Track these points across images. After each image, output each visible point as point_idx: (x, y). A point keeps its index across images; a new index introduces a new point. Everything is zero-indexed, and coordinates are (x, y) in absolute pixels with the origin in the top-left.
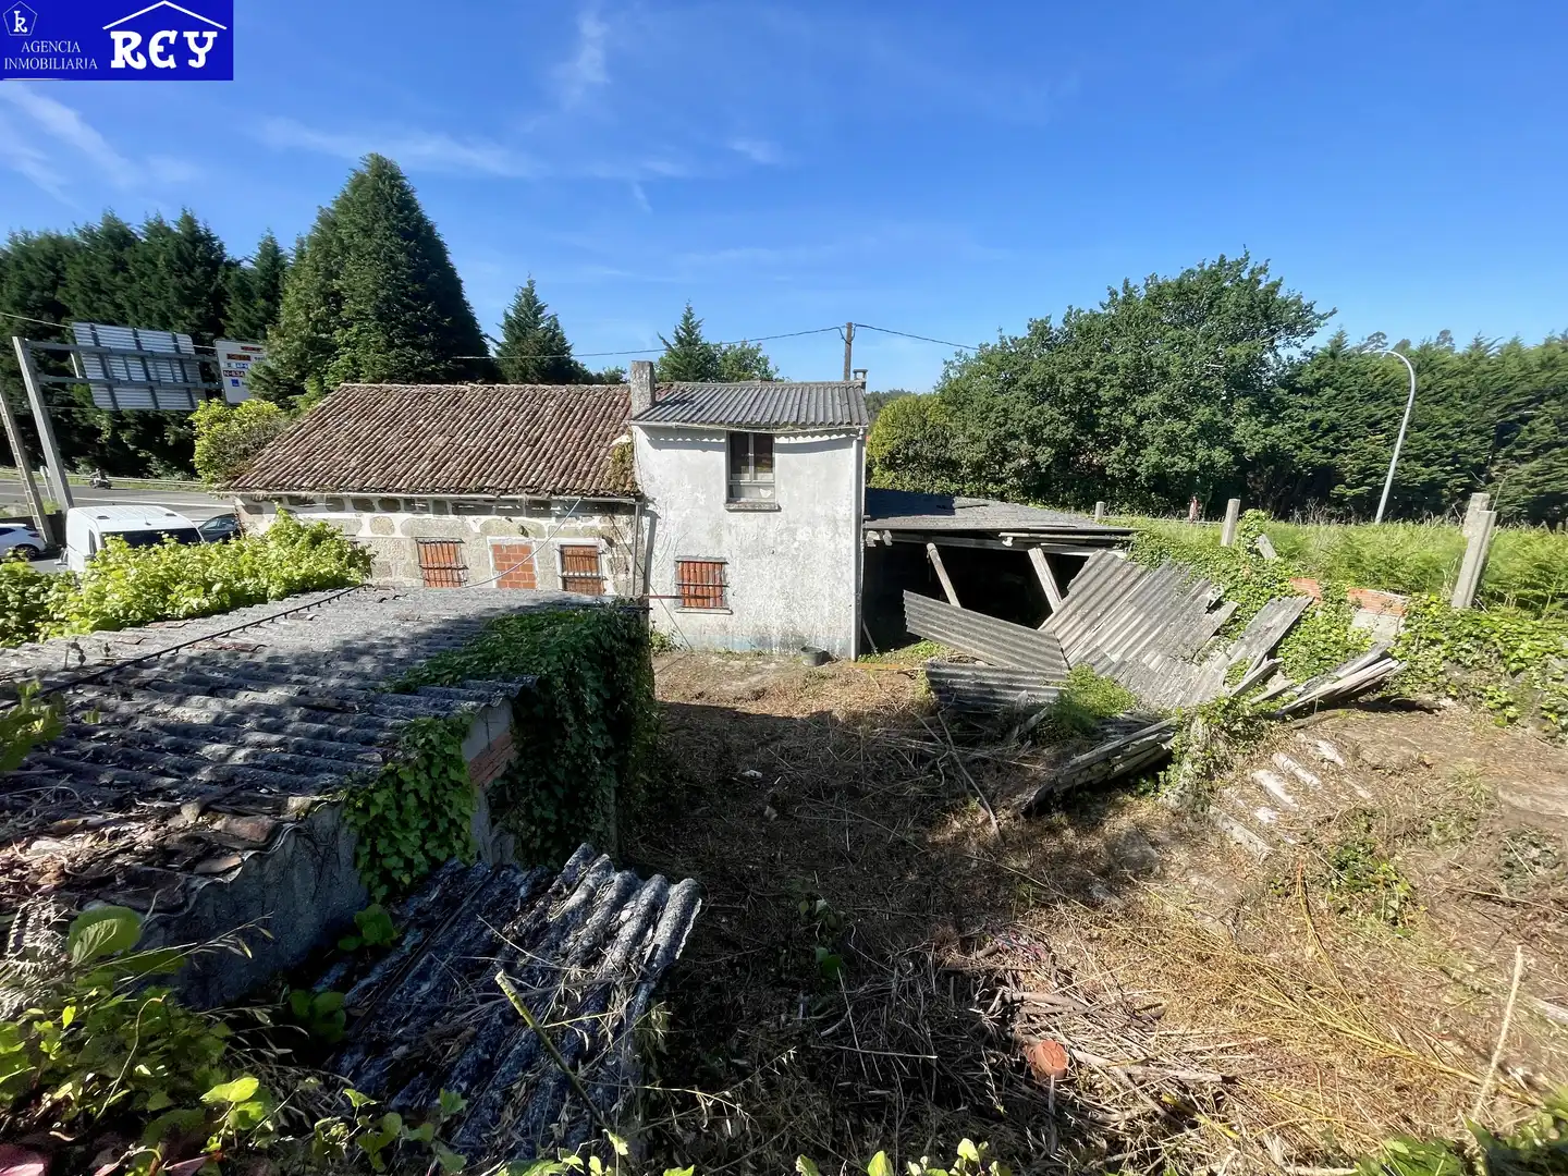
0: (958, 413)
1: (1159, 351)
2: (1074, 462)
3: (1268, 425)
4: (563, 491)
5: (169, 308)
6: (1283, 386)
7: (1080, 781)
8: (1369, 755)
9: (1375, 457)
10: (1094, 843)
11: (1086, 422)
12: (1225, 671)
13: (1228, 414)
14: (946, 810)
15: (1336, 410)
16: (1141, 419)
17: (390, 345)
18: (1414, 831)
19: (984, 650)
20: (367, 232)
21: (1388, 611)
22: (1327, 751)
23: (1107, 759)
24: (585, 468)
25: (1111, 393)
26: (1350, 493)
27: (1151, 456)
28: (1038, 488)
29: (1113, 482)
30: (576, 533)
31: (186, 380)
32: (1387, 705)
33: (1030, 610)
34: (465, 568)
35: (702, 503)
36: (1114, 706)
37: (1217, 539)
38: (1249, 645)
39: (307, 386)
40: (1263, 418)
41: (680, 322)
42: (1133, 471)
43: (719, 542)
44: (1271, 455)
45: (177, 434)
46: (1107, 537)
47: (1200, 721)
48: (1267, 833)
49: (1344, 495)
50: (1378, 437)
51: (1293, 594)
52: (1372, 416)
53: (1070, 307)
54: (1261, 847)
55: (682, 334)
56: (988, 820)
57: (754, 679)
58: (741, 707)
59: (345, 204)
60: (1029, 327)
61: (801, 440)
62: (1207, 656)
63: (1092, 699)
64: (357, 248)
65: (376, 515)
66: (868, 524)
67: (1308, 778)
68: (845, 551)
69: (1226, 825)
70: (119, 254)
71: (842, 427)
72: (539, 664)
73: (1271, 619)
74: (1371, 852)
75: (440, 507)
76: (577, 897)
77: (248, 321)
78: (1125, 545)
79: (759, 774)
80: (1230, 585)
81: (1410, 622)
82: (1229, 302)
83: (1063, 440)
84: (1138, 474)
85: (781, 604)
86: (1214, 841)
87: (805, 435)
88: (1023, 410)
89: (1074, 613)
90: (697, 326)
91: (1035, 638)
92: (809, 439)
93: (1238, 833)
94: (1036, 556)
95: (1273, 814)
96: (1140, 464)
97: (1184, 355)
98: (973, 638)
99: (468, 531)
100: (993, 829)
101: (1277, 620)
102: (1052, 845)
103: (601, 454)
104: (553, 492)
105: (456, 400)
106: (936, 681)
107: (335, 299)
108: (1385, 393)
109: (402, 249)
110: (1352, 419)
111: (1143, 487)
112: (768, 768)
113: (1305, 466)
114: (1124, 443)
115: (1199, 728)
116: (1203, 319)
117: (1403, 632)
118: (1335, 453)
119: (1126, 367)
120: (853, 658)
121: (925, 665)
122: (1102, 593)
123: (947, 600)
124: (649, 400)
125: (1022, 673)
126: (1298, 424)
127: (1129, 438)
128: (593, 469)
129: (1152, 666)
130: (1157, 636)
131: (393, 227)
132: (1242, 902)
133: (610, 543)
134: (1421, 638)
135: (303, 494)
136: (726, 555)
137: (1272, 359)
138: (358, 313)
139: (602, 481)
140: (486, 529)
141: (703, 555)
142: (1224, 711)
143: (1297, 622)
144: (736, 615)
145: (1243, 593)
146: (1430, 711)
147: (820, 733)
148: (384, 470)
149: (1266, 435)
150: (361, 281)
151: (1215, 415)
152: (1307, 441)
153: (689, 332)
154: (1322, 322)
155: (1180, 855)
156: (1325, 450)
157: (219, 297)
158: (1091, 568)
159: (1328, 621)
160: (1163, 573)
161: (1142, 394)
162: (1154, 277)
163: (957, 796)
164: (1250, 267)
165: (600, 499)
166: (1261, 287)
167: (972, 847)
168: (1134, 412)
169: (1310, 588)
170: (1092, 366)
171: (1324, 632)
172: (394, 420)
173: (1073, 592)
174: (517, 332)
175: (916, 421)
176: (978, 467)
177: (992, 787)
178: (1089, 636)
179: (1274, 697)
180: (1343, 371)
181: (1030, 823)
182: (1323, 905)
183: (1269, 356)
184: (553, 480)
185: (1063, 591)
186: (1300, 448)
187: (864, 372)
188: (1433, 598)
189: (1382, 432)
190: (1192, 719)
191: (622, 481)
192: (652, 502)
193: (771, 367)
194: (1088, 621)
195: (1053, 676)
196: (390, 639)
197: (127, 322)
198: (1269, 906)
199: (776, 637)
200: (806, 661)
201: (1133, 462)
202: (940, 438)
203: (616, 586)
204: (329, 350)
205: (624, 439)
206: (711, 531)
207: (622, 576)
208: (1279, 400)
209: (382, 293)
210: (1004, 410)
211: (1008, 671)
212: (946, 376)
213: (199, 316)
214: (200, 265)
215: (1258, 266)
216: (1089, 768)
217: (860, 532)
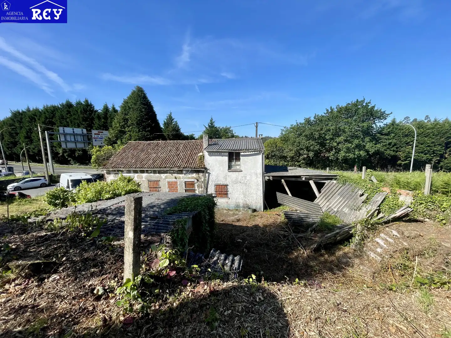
0: (286, 143)
1: (342, 125)
2: (320, 156)
3: (376, 144)
4: (186, 167)
5: (80, 122)
6: (379, 133)
7: (328, 242)
8: (406, 234)
9: (409, 152)
10: (333, 258)
11: (323, 145)
12: (366, 213)
13: (364, 142)
14: (292, 250)
15: (396, 140)
16: (338, 144)
17: (139, 131)
18: (421, 254)
19: (299, 208)
20: (135, 104)
21: (408, 196)
22: (395, 233)
23: (335, 236)
24: (192, 162)
25: (329, 137)
26: (403, 163)
27: (342, 154)
28: (310, 163)
29: (332, 161)
30: (189, 178)
31: (84, 140)
32: (410, 221)
33: (311, 197)
34: (160, 187)
35: (222, 170)
36: (336, 223)
37: (361, 177)
38: (372, 205)
39: (118, 142)
40: (374, 142)
41: (209, 121)
42: (337, 158)
43: (226, 180)
44: (377, 153)
45: (78, 153)
46: (330, 177)
47: (359, 225)
48: (380, 255)
49: (401, 164)
50: (409, 147)
51: (382, 191)
52: (406, 141)
53: (315, 114)
54: (379, 259)
55: (210, 124)
56: (304, 253)
57: (236, 216)
58: (234, 223)
59: (130, 98)
60: (304, 120)
61: (247, 153)
62: (361, 209)
63: (330, 221)
64: (133, 108)
65: (139, 174)
66: (266, 175)
67: (390, 240)
68: (259, 182)
69: (369, 253)
70: (69, 109)
71: (258, 150)
72: (198, 209)
73: (377, 198)
74: (409, 259)
75: (155, 172)
76: (215, 258)
77: (99, 125)
78: (336, 179)
79: (241, 241)
80: (365, 189)
81: (414, 198)
82: (360, 111)
83: (316, 150)
84: (339, 159)
85: (242, 196)
86: (365, 257)
87: (248, 152)
88: (305, 142)
89: (323, 197)
90: (214, 122)
91: (313, 205)
92: (249, 153)
93: (372, 255)
94: (312, 182)
95: (381, 250)
96: (339, 156)
97: (349, 126)
98: (296, 205)
99: (161, 178)
100: (305, 255)
101: (379, 199)
102: (322, 259)
103: (195, 157)
104: (184, 168)
105: (157, 145)
106: (287, 216)
107: (126, 120)
108: (410, 135)
109: (143, 108)
110: (401, 142)
111: (341, 163)
112: (244, 239)
113: (388, 156)
114: (334, 150)
115: (359, 227)
116: (353, 116)
117: (413, 201)
118: (397, 152)
119: (333, 130)
120: (262, 211)
121: (284, 212)
122: (331, 192)
123: (288, 194)
124: (207, 144)
125: (310, 214)
126: (385, 144)
127: (335, 149)
128: (193, 162)
129: (346, 212)
130: (346, 204)
131: (142, 103)
132: (375, 273)
133: (198, 180)
134: (418, 203)
135: (121, 169)
136: (228, 183)
137: (375, 126)
138: (132, 123)
139: (196, 164)
140: (166, 177)
141: (222, 183)
142: (365, 222)
143: (384, 199)
144: (231, 199)
145: (369, 192)
146: (422, 222)
147: (256, 230)
148: (141, 163)
149: (375, 147)
150: (133, 116)
151: (360, 142)
152: (388, 148)
153: (212, 124)
154: (388, 116)
155: (357, 261)
156: (394, 151)
157: (93, 119)
158: (327, 185)
159: (393, 199)
160: (346, 187)
161: (338, 137)
162: (338, 105)
163: (295, 246)
164: (365, 102)
165: (196, 169)
166: (369, 107)
167: (300, 259)
168: (336, 142)
169: (387, 190)
170: (323, 130)
171: (392, 202)
172: (142, 150)
173: (322, 192)
174: (167, 126)
175: (274, 146)
176: (292, 158)
177: (304, 244)
178: (328, 204)
179: (379, 219)
180: (396, 129)
181: (315, 253)
182: (397, 274)
183: (374, 125)
184: (184, 165)
185: (320, 192)
186: (386, 150)
187: (262, 135)
188: (420, 192)
189: (410, 145)
190: (357, 224)
191: (201, 164)
192: (209, 170)
193: (234, 132)
194: (327, 200)
195: (319, 215)
196: (158, 204)
197: (69, 126)
198: (382, 274)
199: (241, 205)
200: (250, 212)
201: (337, 155)
202: (281, 150)
203: (199, 192)
204: (124, 133)
205: (201, 154)
206: (224, 177)
207: (201, 189)
208: (378, 138)
209: (139, 118)
210: (299, 142)
211: (307, 214)
212: (282, 133)
213: (87, 124)
214: (88, 111)
215: (368, 102)
216: (330, 238)
217: (263, 176)
